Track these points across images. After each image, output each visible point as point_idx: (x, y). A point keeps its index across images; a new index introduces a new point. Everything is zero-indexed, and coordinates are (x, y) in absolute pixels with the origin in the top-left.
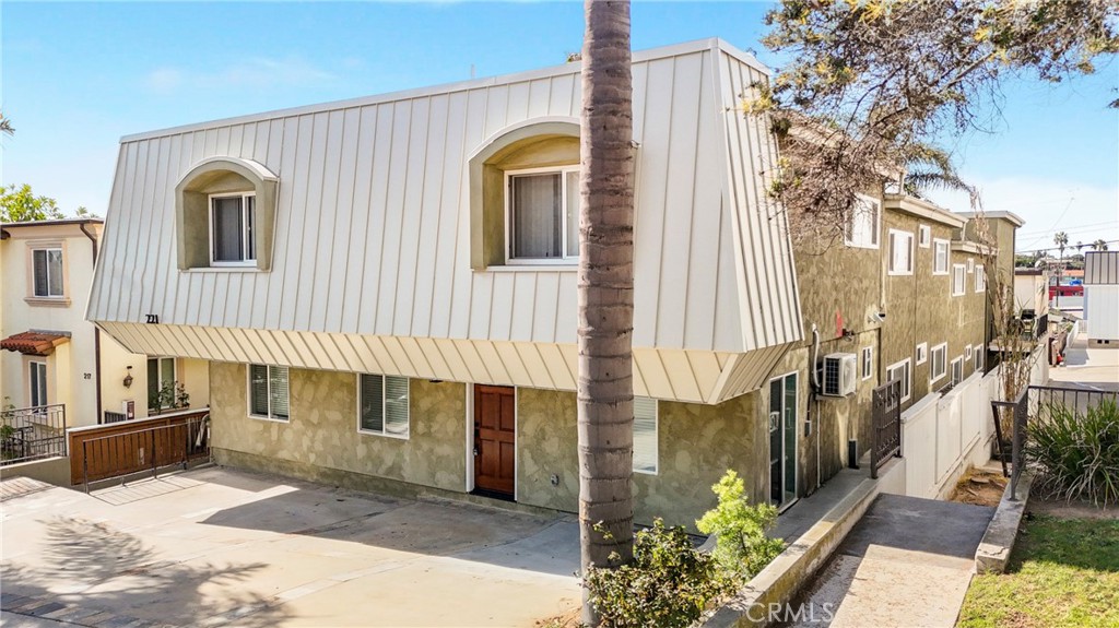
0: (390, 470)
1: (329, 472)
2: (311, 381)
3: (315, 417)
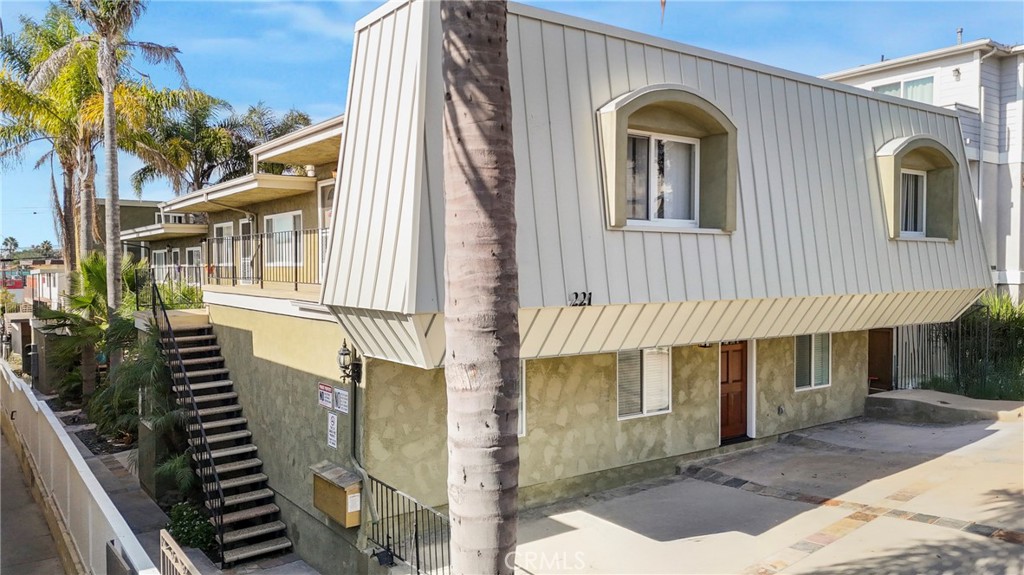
0: (652, 451)
1: (578, 481)
2: (557, 373)
3: (562, 418)
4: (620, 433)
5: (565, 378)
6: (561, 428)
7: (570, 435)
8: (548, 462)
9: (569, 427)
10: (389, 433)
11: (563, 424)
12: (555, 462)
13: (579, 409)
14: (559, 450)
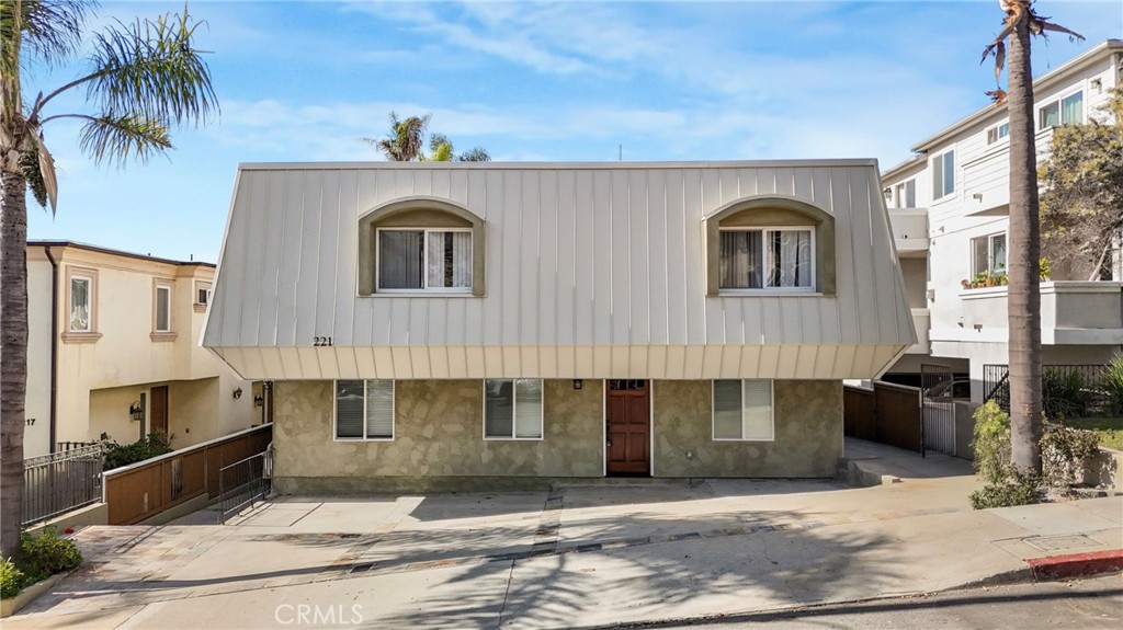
0: (522, 468)
1: (444, 480)
2: (424, 399)
3: (428, 431)
4: (486, 450)
5: (431, 404)
6: (427, 439)
7: (436, 446)
8: (415, 463)
9: (435, 438)
10: (289, 425)
11: (429, 436)
12: (421, 462)
13: (444, 427)
14: (425, 455)
